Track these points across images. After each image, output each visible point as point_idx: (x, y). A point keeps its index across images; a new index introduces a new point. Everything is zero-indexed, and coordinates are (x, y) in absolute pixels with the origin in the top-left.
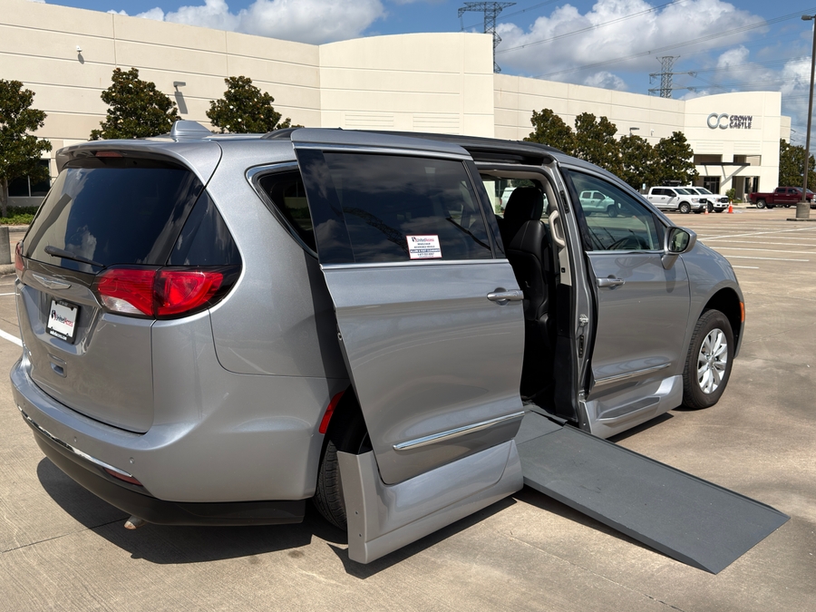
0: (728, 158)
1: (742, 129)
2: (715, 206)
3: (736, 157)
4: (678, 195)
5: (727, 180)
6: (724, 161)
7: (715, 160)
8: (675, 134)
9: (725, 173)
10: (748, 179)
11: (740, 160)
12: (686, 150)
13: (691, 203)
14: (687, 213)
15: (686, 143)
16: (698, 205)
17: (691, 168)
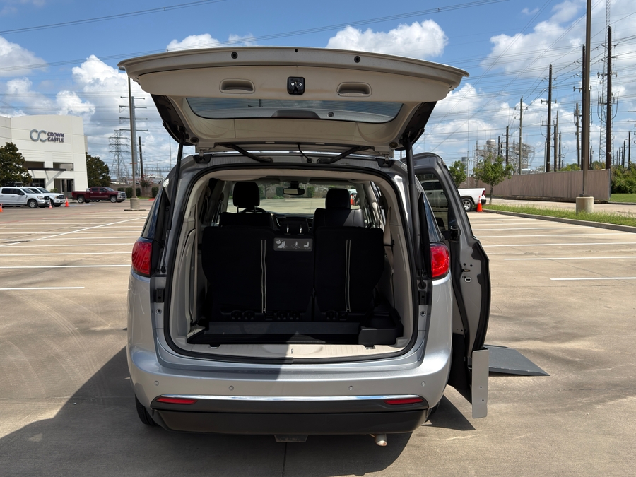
0: (49, 165)
1: (57, 143)
2: (55, 201)
3: (55, 164)
4: (26, 194)
5: (50, 182)
6: (46, 166)
7: (39, 166)
8: (8, 145)
9: (49, 177)
10: (63, 180)
11: (57, 166)
12: (19, 158)
13: (38, 200)
14: (35, 208)
15: (17, 152)
16: (43, 201)
17: (25, 172)
